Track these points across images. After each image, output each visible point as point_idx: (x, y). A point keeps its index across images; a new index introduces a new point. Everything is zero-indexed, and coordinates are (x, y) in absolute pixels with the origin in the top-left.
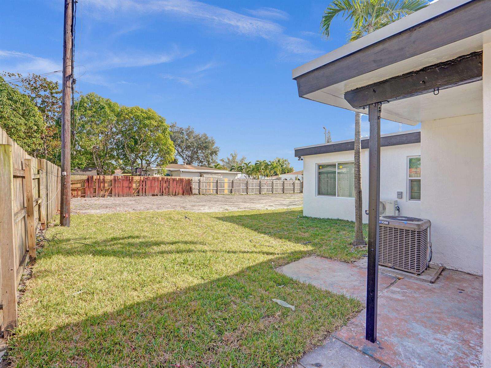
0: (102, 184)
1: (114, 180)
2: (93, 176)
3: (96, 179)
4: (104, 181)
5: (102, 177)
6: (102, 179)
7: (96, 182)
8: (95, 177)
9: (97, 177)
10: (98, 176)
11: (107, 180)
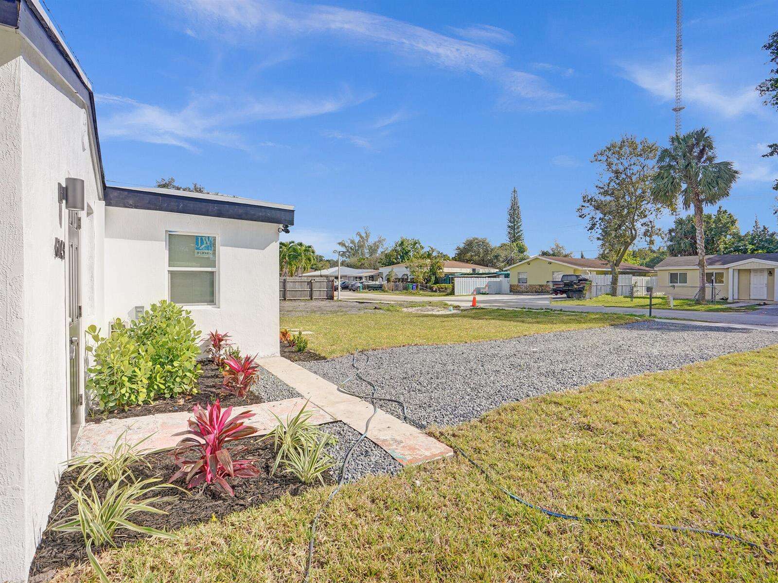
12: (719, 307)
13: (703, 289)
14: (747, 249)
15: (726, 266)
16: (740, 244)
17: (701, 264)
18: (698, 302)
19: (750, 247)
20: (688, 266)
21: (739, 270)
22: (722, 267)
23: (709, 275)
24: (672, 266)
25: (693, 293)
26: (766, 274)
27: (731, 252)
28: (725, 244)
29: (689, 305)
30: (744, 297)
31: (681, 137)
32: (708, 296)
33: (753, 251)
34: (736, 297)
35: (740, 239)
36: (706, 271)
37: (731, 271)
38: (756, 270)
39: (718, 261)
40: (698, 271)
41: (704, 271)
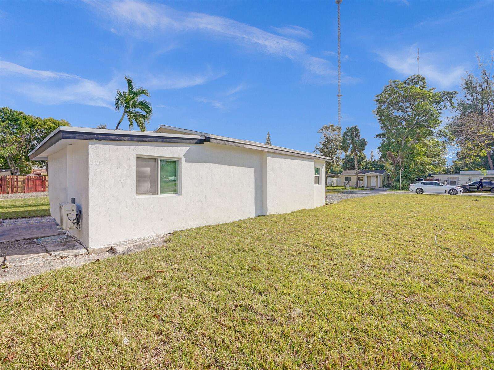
0: (15, 183)
1: (27, 180)
2: (6, 176)
3: (9, 179)
4: (17, 180)
5: (15, 177)
6: (16, 178)
7: (9, 181)
8: (8, 177)
9: (10, 177)
10: (12, 176)
11: (21, 179)
12: (362, 189)
13: (357, 183)
14: (369, 168)
15: (364, 175)
16: (367, 166)
17: (356, 174)
18: (356, 188)
19: (370, 167)
20: (351, 174)
21: (367, 176)
22: (362, 175)
23: (359, 178)
24: (345, 174)
25: (354, 185)
26: (375, 178)
27: (364, 169)
28: (362, 165)
29: (353, 189)
30: (369, 186)
31: (350, 128)
32: (359, 186)
33: (371, 168)
34: (367, 186)
35: (367, 164)
36: (358, 176)
37: (365, 176)
38: (372, 176)
39: (361, 172)
40: (356, 176)
41: (357, 176)
